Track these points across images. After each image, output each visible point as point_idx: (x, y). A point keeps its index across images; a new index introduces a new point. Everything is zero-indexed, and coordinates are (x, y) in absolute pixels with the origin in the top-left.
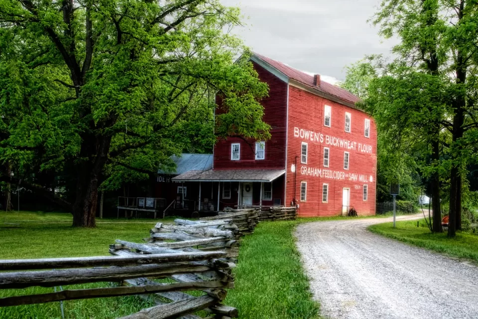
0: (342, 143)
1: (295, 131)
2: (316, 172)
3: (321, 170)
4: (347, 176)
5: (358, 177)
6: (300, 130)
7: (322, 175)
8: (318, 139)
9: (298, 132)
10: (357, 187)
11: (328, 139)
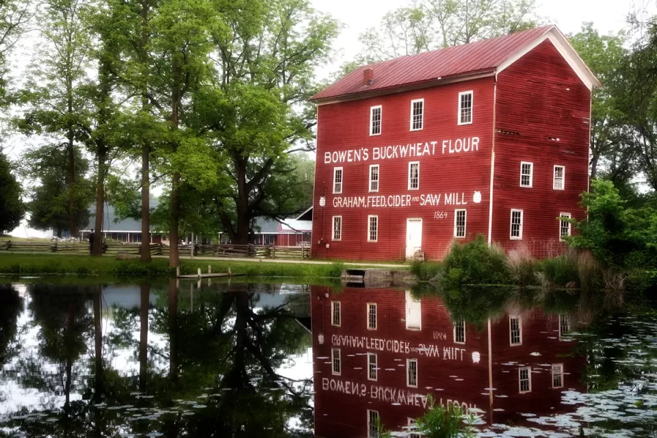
0: (403, 150)
1: (326, 157)
2: (357, 202)
3: (364, 198)
4: (416, 199)
5: (442, 199)
6: (332, 153)
7: (366, 203)
8: (359, 158)
9: (329, 157)
10: (439, 215)
11: (378, 153)
